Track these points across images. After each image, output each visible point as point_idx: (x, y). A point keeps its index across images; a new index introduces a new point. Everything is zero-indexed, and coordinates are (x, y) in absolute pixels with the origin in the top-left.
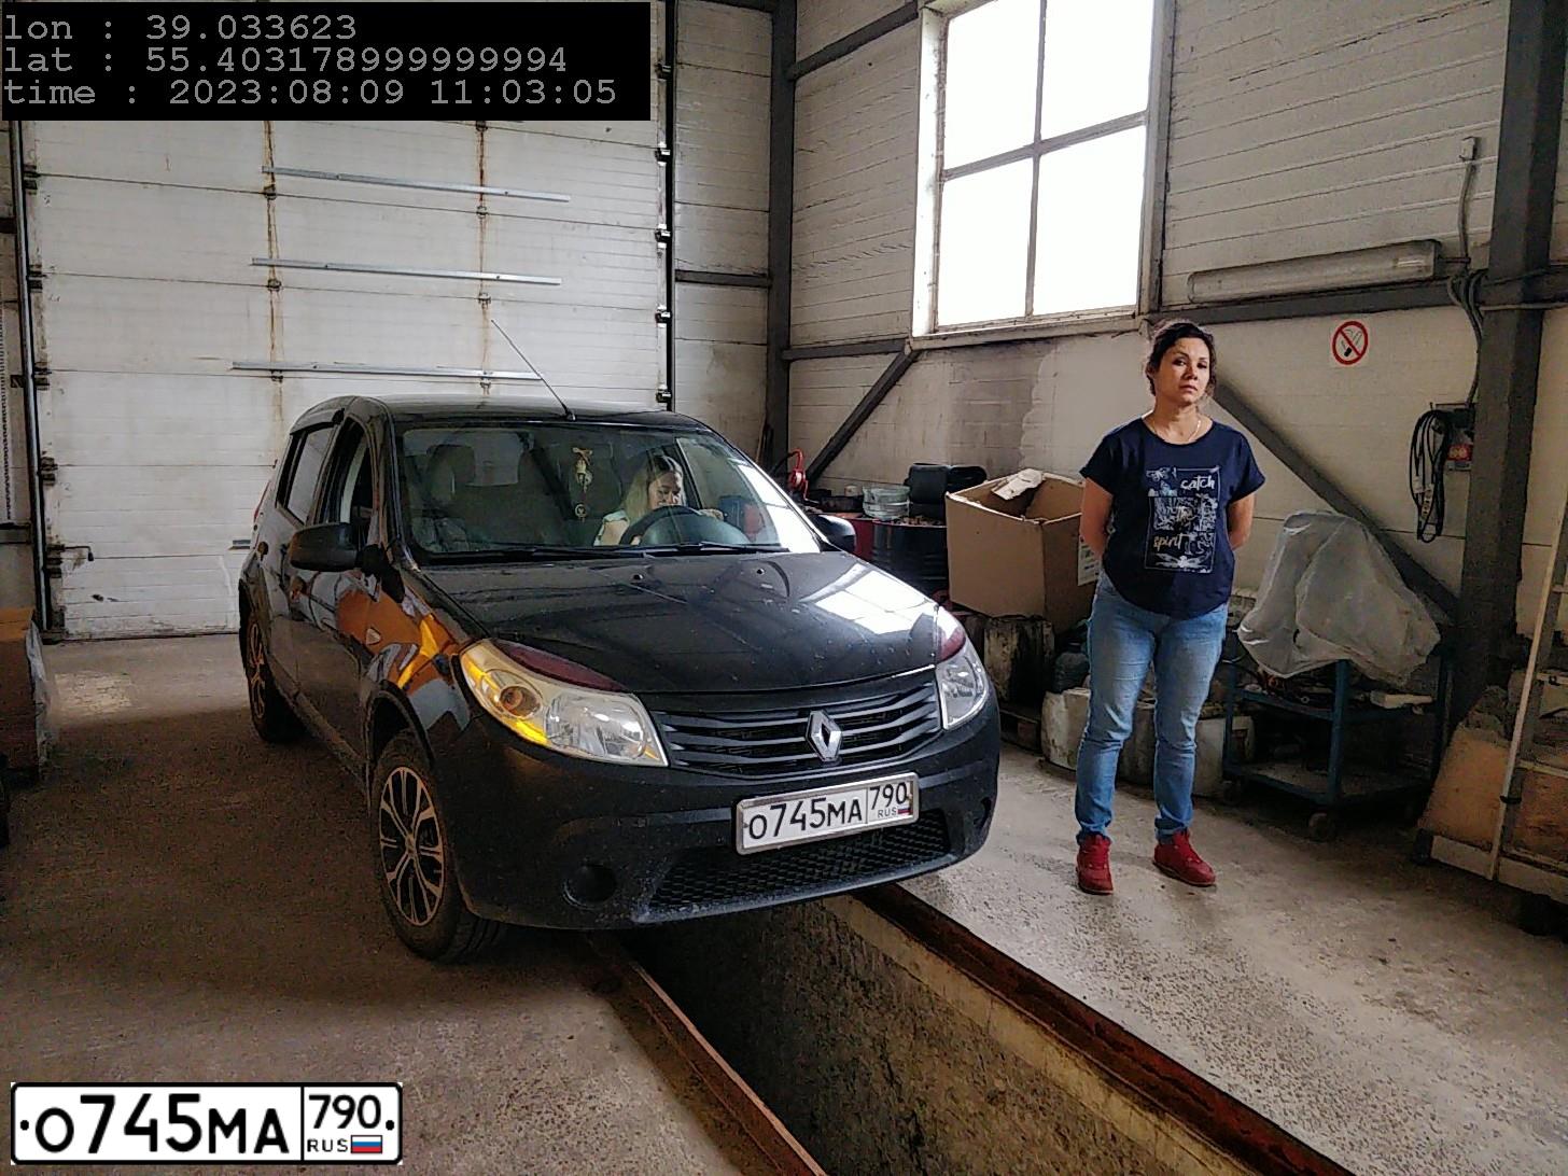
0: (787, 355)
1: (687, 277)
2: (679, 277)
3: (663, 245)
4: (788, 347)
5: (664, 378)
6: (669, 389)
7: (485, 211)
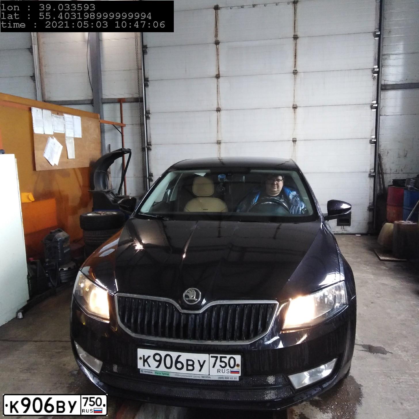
1: (388, 88)
2: (383, 88)
3: (376, 75)
5: (374, 133)
6: (376, 138)
7: (296, 72)
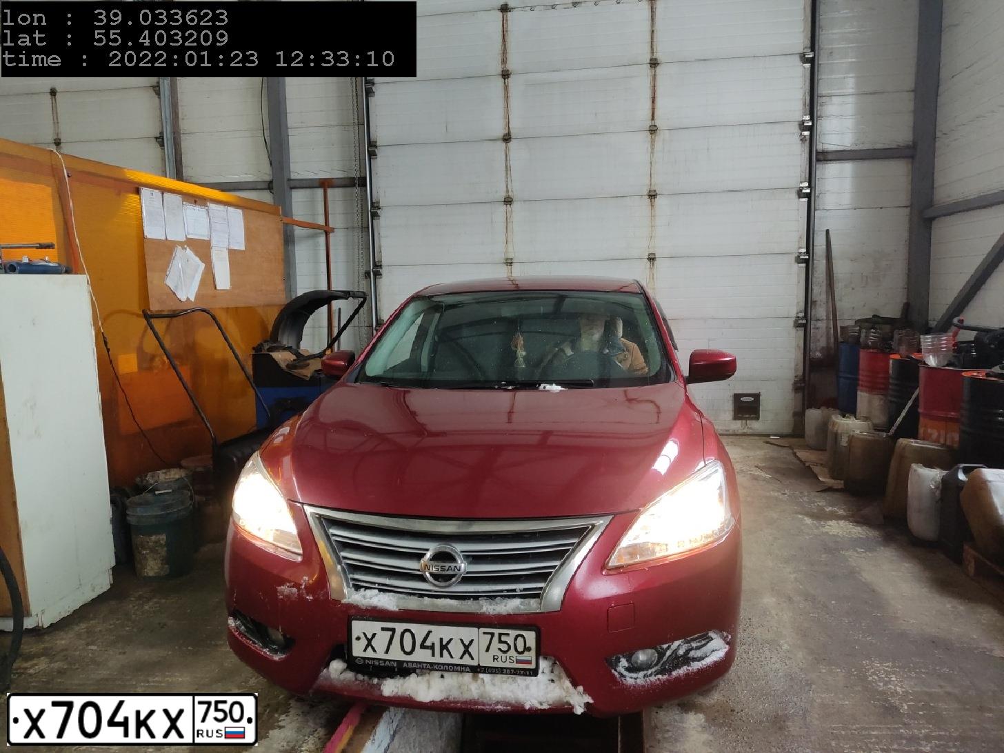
0: (929, 213)
1: (830, 157)
2: (821, 157)
3: (807, 133)
4: (930, 204)
5: (804, 244)
6: (808, 252)
7: (655, 128)
